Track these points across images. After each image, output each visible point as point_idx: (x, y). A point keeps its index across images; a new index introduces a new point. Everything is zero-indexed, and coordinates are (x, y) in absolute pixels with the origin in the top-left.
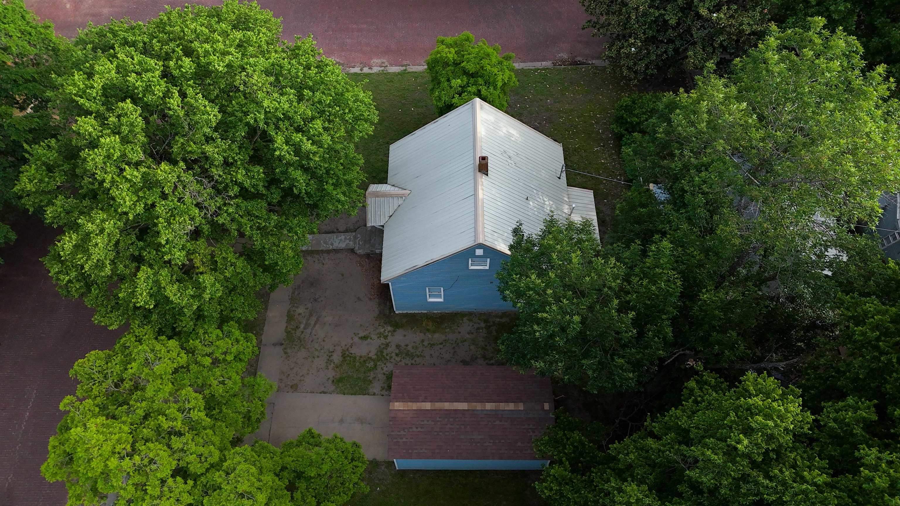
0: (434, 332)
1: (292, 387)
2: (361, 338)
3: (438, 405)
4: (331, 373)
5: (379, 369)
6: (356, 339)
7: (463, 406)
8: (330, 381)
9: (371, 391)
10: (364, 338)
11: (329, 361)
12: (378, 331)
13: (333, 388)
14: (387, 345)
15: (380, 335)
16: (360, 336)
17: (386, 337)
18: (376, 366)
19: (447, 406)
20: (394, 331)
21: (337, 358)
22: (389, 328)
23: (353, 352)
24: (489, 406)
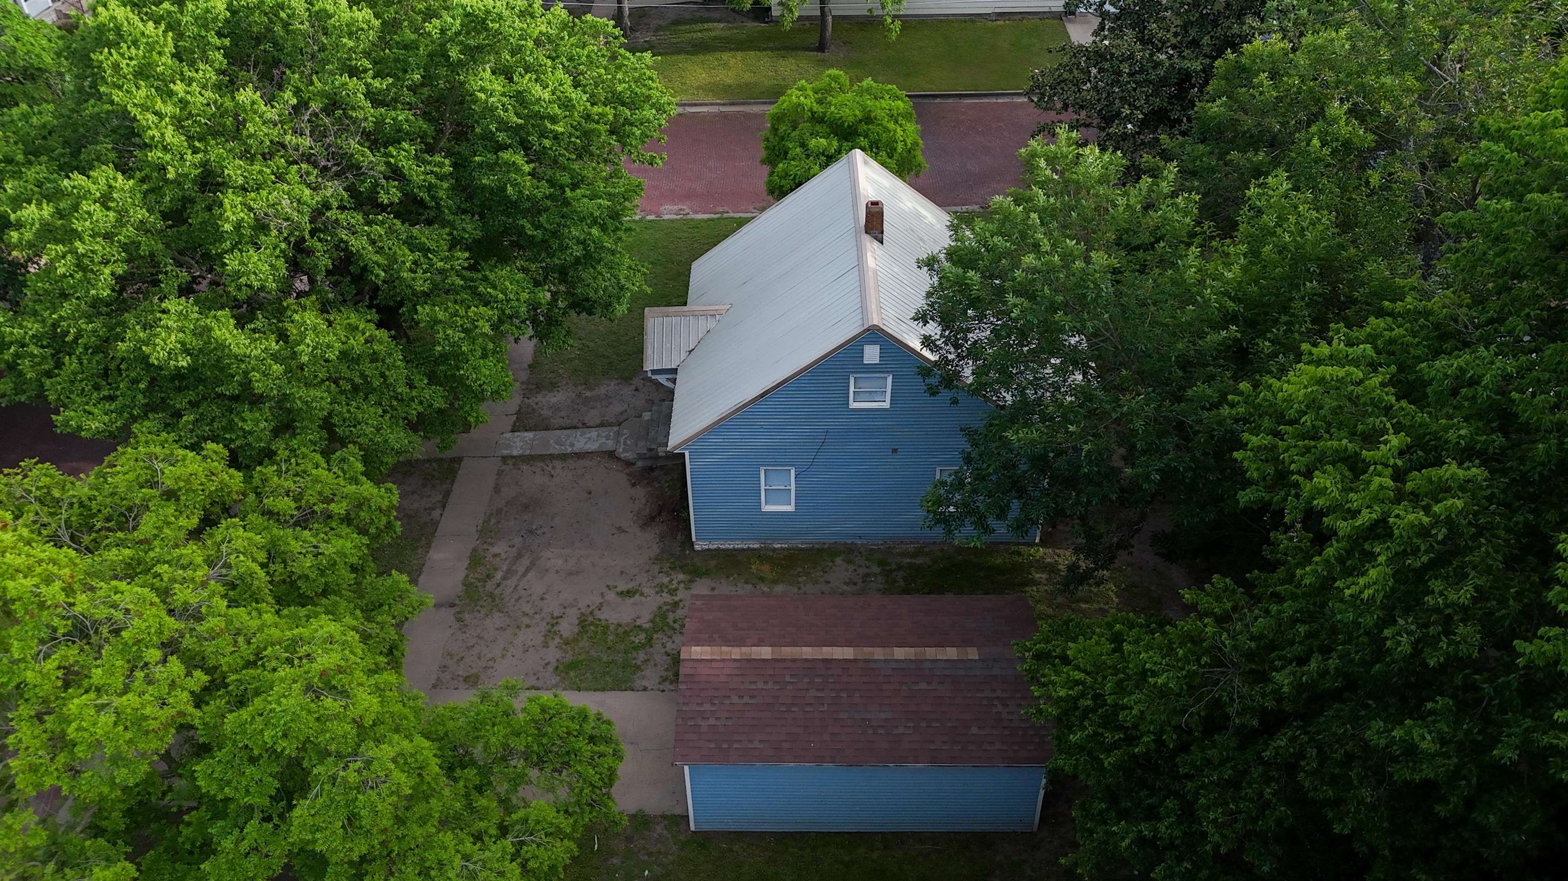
0: (775, 582)
1: (466, 679)
2: (621, 594)
4: (553, 654)
5: (658, 647)
6: (611, 596)
8: (550, 669)
9: (638, 683)
10: (629, 593)
11: (551, 632)
12: (657, 581)
13: (555, 680)
14: (676, 605)
15: (660, 589)
16: (619, 590)
17: (672, 592)
18: (650, 640)
20: (691, 581)
21: (567, 628)
22: (681, 577)
23: (602, 617)
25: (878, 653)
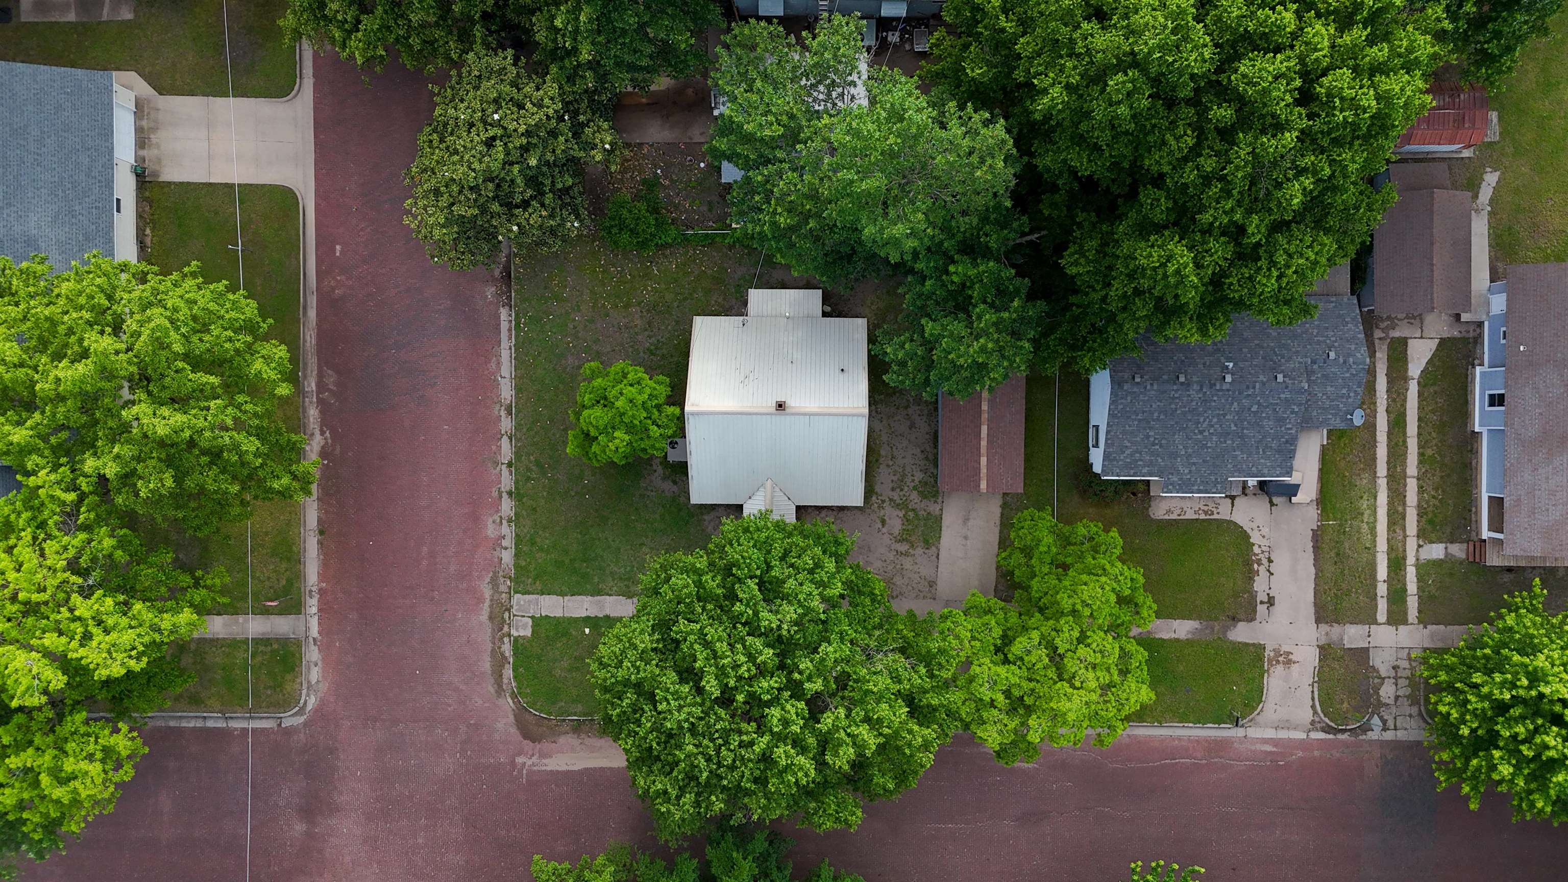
0: (879, 455)
1: (931, 586)
2: (883, 526)
3: (983, 450)
4: (919, 551)
5: (916, 506)
6: (884, 530)
7: (984, 429)
8: (927, 551)
9: (937, 513)
10: (883, 522)
11: (906, 554)
12: (876, 510)
13: (934, 548)
14: (891, 500)
15: (880, 507)
16: (880, 527)
17: (883, 501)
18: (913, 510)
19: (984, 443)
20: (877, 493)
21: (903, 547)
22: (874, 498)
23: (897, 532)
24: (985, 407)
25: (985, 416)
